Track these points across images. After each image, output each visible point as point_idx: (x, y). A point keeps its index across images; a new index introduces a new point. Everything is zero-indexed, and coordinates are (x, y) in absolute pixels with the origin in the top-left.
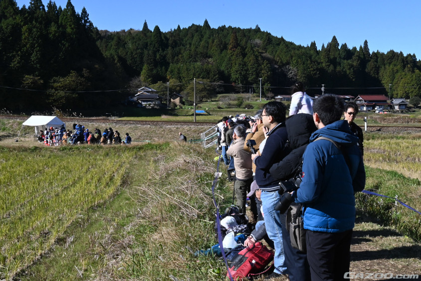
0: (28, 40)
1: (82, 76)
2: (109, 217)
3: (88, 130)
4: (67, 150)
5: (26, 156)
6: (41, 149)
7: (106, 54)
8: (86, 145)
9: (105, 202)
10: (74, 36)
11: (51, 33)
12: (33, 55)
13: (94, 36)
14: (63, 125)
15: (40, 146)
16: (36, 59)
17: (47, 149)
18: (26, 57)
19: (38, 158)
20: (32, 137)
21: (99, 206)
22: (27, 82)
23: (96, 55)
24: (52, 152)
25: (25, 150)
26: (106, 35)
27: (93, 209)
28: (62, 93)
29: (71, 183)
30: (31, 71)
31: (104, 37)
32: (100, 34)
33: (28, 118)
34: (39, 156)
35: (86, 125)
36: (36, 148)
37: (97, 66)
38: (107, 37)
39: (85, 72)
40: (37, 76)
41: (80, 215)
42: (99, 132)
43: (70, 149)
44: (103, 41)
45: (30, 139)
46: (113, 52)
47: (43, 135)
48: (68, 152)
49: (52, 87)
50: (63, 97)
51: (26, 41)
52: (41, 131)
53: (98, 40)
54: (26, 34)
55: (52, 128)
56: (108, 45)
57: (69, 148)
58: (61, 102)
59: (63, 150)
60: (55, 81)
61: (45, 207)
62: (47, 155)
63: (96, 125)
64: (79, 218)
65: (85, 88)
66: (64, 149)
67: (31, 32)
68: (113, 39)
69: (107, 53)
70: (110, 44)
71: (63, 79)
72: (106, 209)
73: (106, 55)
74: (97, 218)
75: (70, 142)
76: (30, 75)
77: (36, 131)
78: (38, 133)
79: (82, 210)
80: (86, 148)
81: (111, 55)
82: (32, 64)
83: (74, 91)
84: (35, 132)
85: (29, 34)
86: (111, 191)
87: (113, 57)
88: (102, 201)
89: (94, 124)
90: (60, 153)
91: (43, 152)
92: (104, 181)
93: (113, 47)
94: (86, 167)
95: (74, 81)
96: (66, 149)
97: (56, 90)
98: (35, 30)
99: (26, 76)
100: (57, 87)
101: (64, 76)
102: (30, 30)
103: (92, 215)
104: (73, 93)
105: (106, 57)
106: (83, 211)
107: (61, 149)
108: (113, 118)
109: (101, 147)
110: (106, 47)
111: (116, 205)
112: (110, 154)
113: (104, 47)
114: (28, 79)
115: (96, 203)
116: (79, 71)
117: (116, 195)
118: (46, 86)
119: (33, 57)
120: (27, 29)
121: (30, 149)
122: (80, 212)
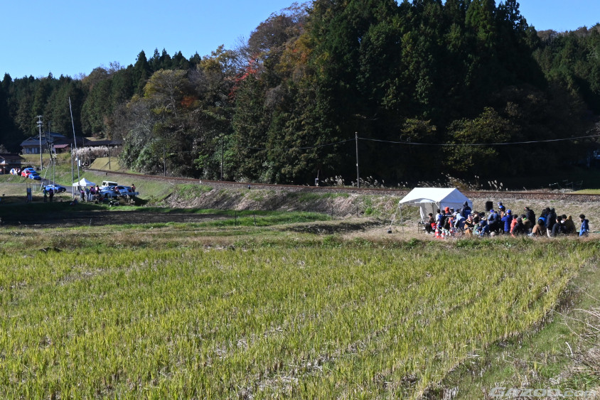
0: (412, 57)
1: (505, 116)
2: (525, 359)
3: (510, 213)
4: (470, 247)
5: (398, 255)
6: (424, 243)
7: (551, 74)
8: (503, 237)
9: (522, 335)
10: (491, 45)
11: (451, 42)
12: (419, 84)
13: (528, 42)
14: (466, 203)
15: (424, 239)
16: (425, 90)
17: (434, 244)
18: (407, 86)
19: (418, 259)
20: (416, 224)
21: (510, 341)
22: (409, 129)
23: (533, 76)
24: (441, 248)
25: (398, 245)
26: (550, 39)
27: (499, 345)
28: (467, 148)
29: (467, 301)
30: (415, 110)
31: (547, 43)
32: (539, 39)
33: (409, 191)
34: (421, 255)
35: (509, 204)
36: (416, 242)
37: (531, 97)
38: (553, 42)
39: (511, 108)
40: (426, 119)
41: (475, 354)
42: (531, 215)
43: (475, 244)
44: (545, 50)
45: (411, 229)
46: (563, 69)
47: (433, 221)
48: (471, 250)
49: (452, 138)
50: (469, 154)
51: (409, 58)
52: (431, 215)
53: (535, 49)
54: (408, 49)
55: (448, 209)
56: (553, 57)
57: (472, 242)
58: (465, 165)
59: (462, 246)
60: (456, 128)
61: (416, 338)
62: (434, 254)
63: (528, 202)
64: (472, 360)
65: (509, 136)
66: (464, 244)
67: (415, 43)
68: (563, 46)
69: (552, 71)
70: (558, 55)
71: (469, 123)
72: (523, 346)
73: (550, 76)
74: (503, 362)
75: (477, 233)
76: (414, 118)
77: (422, 215)
78: (426, 218)
79: (477, 346)
80: (502, 243)
81: (560, 74)
82: (417, 99)
83: (489, 143)
84: (420, 217)
85: (413, 46)
86: (534, 316)
87: (563, 79)
88: (516, 333)
89: (525, 201)
90: (457, 252)
91: (427, 250)
92: (525, 300)
93: (563, 60)
94: (496, 274)
95: (489, 125)
96: (466, 244)
97: (458, 142)
98: (422, 38)
99: (408, 120)
100: (459, 137)
101: (471, 117)
102: (415, 39)
103: (497, 356)
104: (486, 148)
105: (549, 79)
106: (480, 347)
107: (459, 244)
108: (563, 191)
109: (531, 242)
110: (551, 61)
111: (541, 341)
112: (545, 255)
113: (547, 61)
114: (411, 124)
115: (506, 336)
116: (499, 106)
117: (544, 324)
118: (442, 135)
119: (420, 88)
120: (410, 38)
121: (405, 244)
122: (474, 348)
